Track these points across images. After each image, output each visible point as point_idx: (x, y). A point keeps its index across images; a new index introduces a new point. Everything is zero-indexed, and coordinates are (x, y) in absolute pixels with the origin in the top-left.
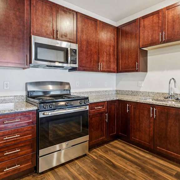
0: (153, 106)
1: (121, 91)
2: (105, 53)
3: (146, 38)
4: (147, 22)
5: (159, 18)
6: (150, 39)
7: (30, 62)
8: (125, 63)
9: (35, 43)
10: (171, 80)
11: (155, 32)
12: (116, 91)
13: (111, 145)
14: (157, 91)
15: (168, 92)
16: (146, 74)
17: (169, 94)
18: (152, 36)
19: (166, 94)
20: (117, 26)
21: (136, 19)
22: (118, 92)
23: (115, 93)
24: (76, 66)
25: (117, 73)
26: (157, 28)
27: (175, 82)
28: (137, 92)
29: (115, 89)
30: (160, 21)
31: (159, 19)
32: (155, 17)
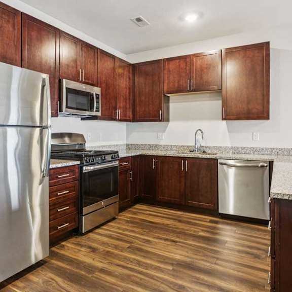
0: (184, 158)
1: (134, 145)
2: (122, 97)
3: (172, 84)
4: (172, 66)
5: (186, 63)
6: (176, 85)
7: (61, 110)
8: (145, 111)
9: (67, 88)
10: (197, 131)
11: (181, 78)
12: (127, 145)
13: (134, 208)
14: (180, 144)
15: (194, 145)
16: (168, 124)
17: (195, 147)
18: (178, 82)
19: (191, 146)
20: (132, 63)
21: (159, 60)
22: (129, 147)
23: (125, 147)
24: (99, 114)
25: (133, 122)
26: (184, 75)
27: (202, 133)
28: (156, 145)
29: (125, 143)
30: (188, 68)
31: (186, 65)
32: (182, 61)
